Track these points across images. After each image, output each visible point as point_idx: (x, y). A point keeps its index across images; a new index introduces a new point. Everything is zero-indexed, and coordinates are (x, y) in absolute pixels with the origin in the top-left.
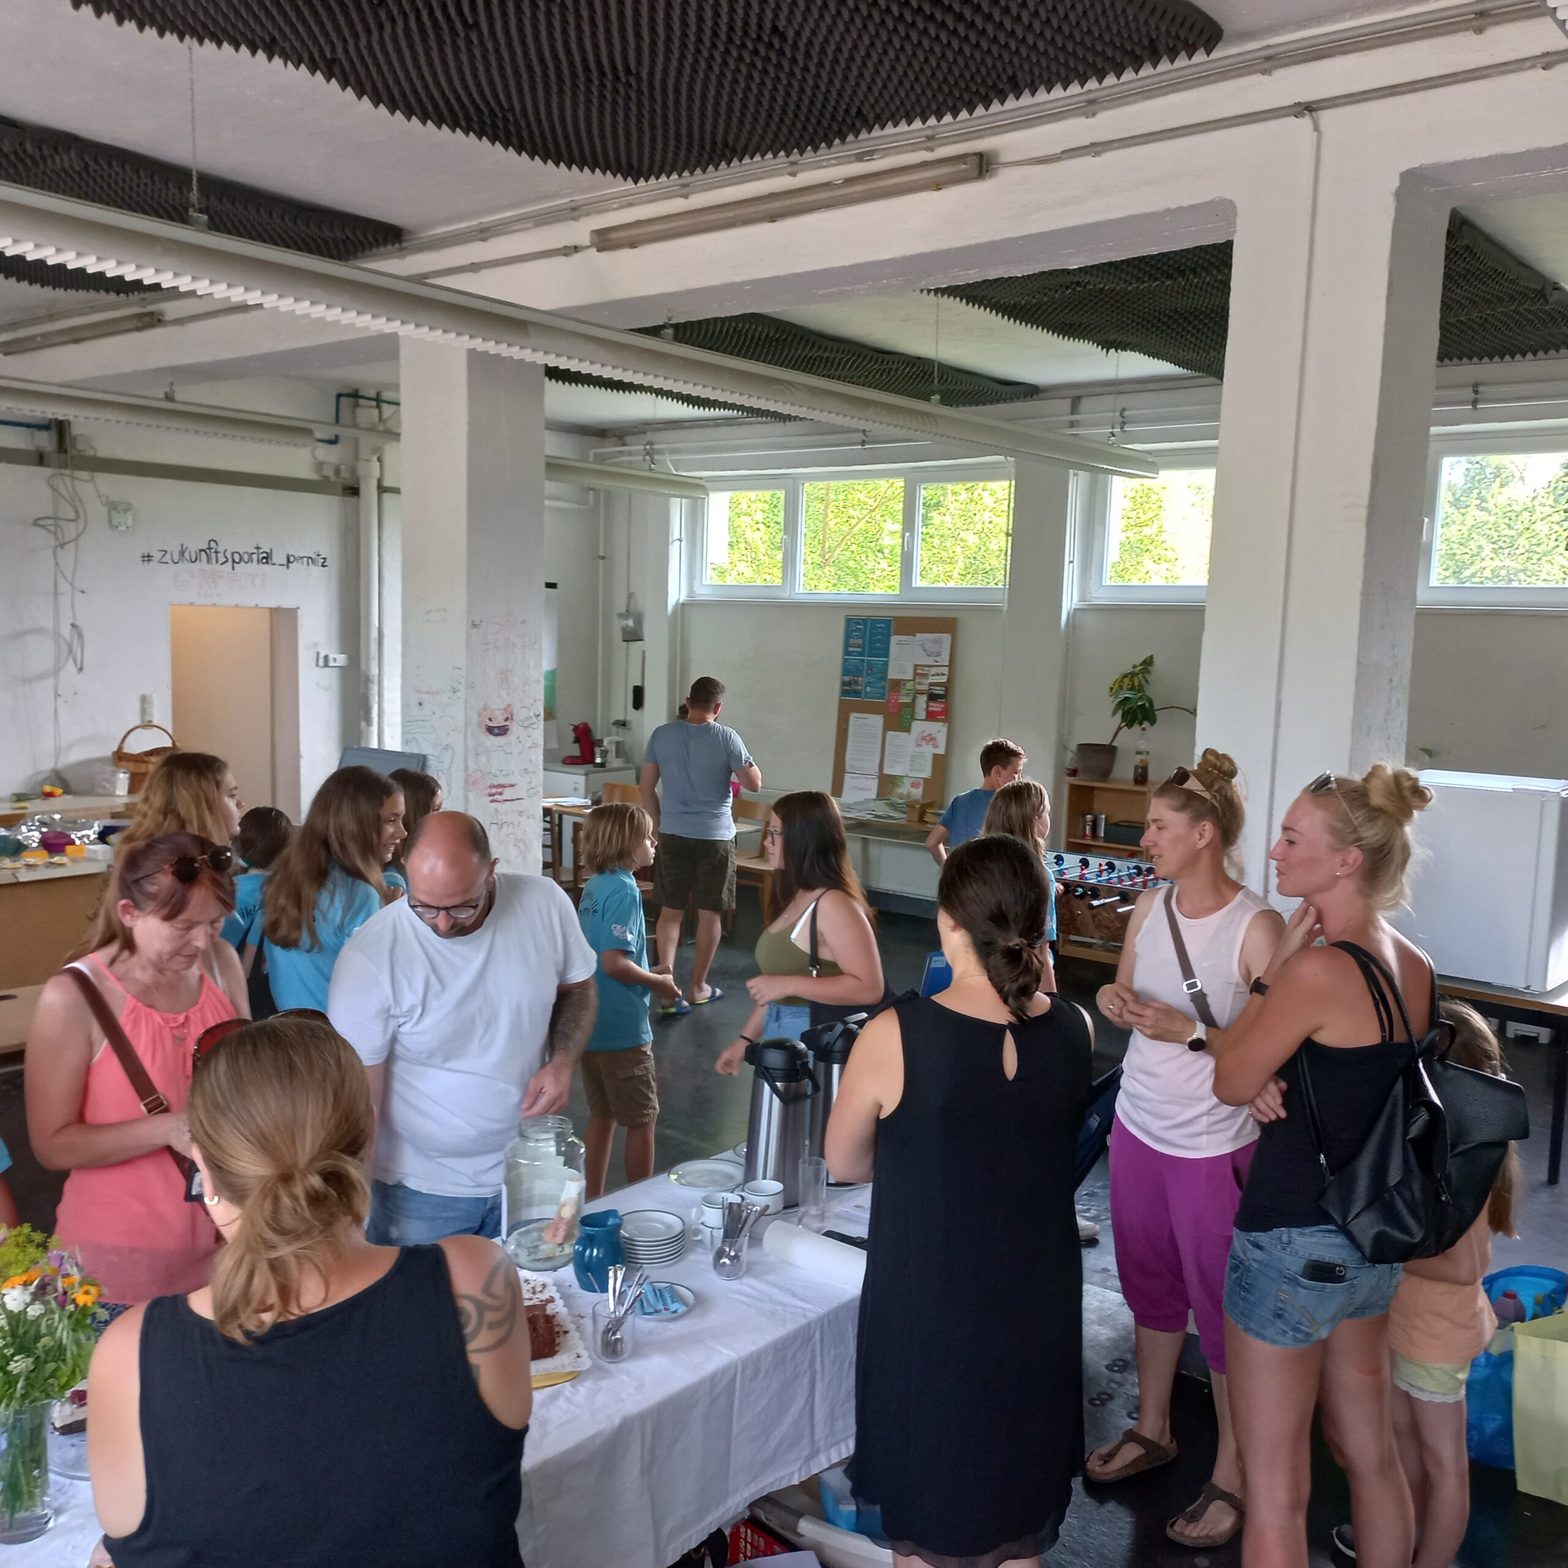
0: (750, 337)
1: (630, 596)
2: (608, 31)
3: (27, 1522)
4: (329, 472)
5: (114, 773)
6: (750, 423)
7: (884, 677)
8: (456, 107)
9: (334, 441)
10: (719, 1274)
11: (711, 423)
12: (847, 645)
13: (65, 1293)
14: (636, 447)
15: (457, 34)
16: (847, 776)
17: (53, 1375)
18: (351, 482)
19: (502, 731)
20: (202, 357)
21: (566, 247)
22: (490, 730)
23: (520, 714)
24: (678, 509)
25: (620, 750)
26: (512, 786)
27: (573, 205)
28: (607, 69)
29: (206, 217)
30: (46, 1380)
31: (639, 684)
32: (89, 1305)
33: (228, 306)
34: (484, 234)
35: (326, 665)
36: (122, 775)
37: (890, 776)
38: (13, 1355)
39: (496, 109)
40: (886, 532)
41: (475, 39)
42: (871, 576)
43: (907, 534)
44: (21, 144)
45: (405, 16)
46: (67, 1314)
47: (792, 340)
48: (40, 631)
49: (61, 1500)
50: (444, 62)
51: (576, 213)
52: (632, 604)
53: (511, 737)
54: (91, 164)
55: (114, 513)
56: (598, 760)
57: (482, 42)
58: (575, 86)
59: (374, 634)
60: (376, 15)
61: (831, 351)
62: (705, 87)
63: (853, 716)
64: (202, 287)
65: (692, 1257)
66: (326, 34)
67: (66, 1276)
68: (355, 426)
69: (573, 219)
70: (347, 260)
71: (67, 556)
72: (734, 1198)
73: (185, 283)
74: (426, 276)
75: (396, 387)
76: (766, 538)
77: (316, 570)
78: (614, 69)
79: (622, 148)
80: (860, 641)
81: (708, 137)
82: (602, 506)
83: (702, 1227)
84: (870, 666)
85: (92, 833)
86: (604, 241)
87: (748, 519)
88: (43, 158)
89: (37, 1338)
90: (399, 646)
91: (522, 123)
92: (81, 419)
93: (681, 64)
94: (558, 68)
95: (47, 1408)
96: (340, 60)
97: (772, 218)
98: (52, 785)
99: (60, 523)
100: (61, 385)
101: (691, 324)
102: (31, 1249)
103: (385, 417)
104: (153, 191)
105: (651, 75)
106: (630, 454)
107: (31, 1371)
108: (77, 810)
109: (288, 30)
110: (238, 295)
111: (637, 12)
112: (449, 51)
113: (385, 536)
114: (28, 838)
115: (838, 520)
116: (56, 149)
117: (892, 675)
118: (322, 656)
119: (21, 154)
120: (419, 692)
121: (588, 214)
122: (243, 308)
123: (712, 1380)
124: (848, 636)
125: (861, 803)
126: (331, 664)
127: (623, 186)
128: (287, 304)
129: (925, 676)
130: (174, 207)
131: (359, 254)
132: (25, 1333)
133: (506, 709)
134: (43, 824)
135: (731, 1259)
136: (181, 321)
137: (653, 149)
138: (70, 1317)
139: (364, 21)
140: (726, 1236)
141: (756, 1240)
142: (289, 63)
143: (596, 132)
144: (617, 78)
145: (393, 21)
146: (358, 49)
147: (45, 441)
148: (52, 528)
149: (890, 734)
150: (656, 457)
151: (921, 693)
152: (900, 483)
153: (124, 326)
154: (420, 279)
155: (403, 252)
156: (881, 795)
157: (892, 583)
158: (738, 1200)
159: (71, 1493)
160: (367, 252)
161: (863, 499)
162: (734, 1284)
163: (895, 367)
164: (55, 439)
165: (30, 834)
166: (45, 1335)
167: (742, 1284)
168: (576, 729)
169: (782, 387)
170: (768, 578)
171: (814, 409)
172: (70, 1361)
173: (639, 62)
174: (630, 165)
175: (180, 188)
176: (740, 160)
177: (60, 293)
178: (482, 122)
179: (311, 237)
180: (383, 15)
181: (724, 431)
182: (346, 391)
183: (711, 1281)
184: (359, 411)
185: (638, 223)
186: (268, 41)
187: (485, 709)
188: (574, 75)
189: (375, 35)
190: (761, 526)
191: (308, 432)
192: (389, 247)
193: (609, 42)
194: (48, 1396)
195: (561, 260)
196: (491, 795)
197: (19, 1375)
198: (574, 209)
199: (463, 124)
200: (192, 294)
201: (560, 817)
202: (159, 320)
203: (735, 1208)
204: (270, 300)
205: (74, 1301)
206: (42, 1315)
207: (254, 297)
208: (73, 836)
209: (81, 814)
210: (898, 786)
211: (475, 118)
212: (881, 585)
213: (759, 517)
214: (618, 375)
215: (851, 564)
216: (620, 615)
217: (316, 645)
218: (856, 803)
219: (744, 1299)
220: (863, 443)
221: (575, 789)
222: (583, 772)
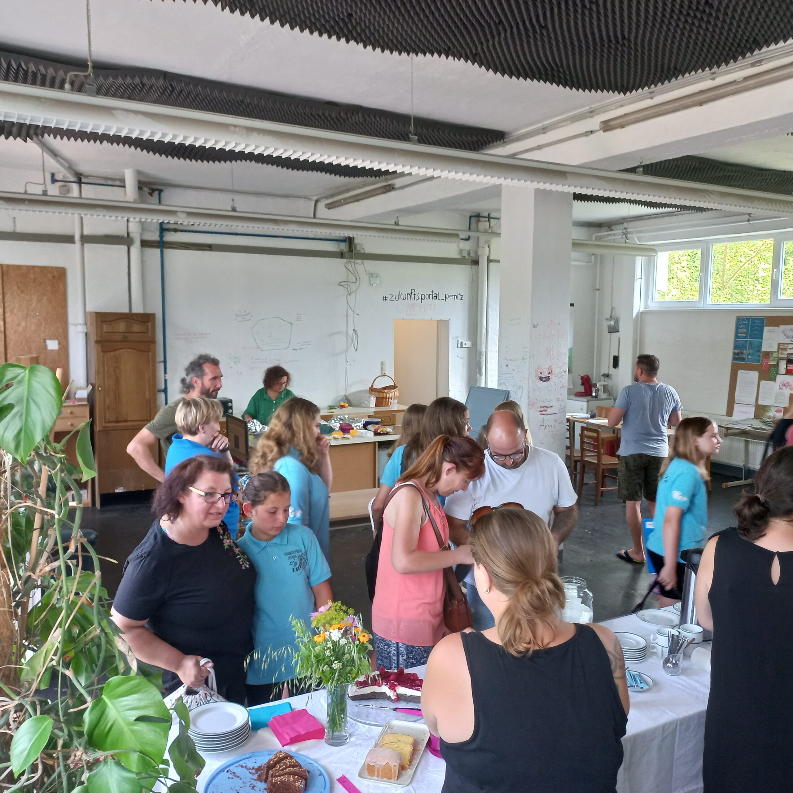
0: (684, 168)
1: (612, 309)
2: (614, 18)
3: (339, 738)
4: (465, 254)
5: (369, 397)
6: (682, 214)
7: (759, 350)
8: (534, 69)
9: (468, 239)
10: (666, 672)
11: (660, 216)
12: (737, 332)
13: (355, 635)
14: (618, 231)
15: (536, 32)
16: (736, 405)
17: (350, 672)
18: (475, 259)
19: (547, 379)
20: (411, 203)
21: (586, 132)
22: (541, 378)
23: (556, 371)
24: (639, 262)
25: (606, 389)
26: (551, 407)
27: (591, 110)
28: (613, 38)
29: (417, 137)
30: (347, 674)
31: (617, 355)
32: (365, 642)
33: (425, 178)
34: (544, 130)
35: (462, 347)
36: (373, 398)
37: (762, 406)
38: (334, 661)
39: (554, 66)
40: (760, 269)
41: (545, 33)
42: (751, 294)
43: (775, 270)
44: (339, 113)
45: (511, 27)
46: (356, 645)
47: (709, 168)
48: (340, 332)
49: (352, 730)
50: (529, 47)
51: (592, 114)
52: (613, 313)
53: (551, 382)
54: (367, 118)
55: (371, 278)
56: (594, 394)
57: (548, 34)
58: (595, 49)
59: (484, 331)
60: (497, 29)
61: (732, 172)
62: (666, 39)
63: (740, 372)
64: (414, 170)
65: (650, 660)
66: (473, 42)
67: (356, 627)
68: (478, 231)
69: (591, 117)
70: (478, 151)
71: (351, 298)
72: (675, 632)
73: (407, 170)
74: (515, 154)
75: (499, 210)
76: (689, 275)
77: (458, 301)
78: (616, 37)
79: (619, 78)
80: (745, 330)
81: (666, 66)
82: (598, 264)
83: (656, 645)
84: (751, 344)
85: (361, 424)
86: (607, 126)
87: (679, 266)
88: (348, 118)
89: (344, 654)
90: (497, 338)
91: (567, 72)
92: (359, 236)
93: (653, 30)
94: (587, 42)
95: (347, 686)
96: (479, 53)
97: (701, 104)
98: (344, 402)
99: (349, 284)
100: (351, 221)
101: (652, 164)
102: (342, 613)
103: (492, 225)
104: (392, 128)
105: (636, 37)
106: (614, 235)
107: (341, 669)
108: (354, 414)
109: (456, 43)
110: (430, 173)
111: (630, 6)
112: (532, 41)
113: (490, 284)
114: (334, 426)
115: (732, 264)
116: (353, 114)
117: (765, 348)
118: (460, 342)
119: (339, 118)
120: (506, 359)
121: (598, 114)
122: (432, 178)
123: (664, 727)
124: (737, 328)
125: (744, 420)
126: (464, 346)
127: (618, 97)
128: (452, 175)
129: (785, 349)
130: (401, 134)
131: (484, 147)
132: (339, 651)
133: (549, 368)
134: (341, 420)
135: (674, 664)
136: (402, 188)
137: (635, 75)
138: (357, 647)
139: (491, 32)
140: (670, 652)
141: (687, 656)
142: (456, 58)
143: (605, 71)
144: (617, 42)
145: (505, 30)
146: (488, 47)
147: (343, 247)
148: (346, 286)
149: (763, 382)
150: (629, 236)
151: (783, 359)
152: (771, 241)
153: (379, 192)
154: (513, 156)
155: (505, 143)
156: (757, 416)
157: (764, 297)
158: (678, 634)
159: (356, 728)
160: (488, 146)
161: (747, 251)
162: (675, 678)
163: (769, 178)
164: (348, 246)
165: (336, 424)
166: (347, 653)
167: (680, 679)
168: (582, 378)
169: (704, 194)
170: (690, 297)
171: (722, 204)
172: (357, 667)
173: (630, 32)
174: (623, 86)
175: (404, 125)
176: (683, 76)
177: (352, 179)
178: (547, 74)
179: (462, 142)
180: (501, 28)
181: (667, 219)
182: (473, 214)
183: (663, 675)
184: (480, 224)
185: (626, 115)
186: (447, 49)
187: (538, 368)
188: (595, 43)
189: (497, 39)
190: (685, 269)
191: (457, 235)
192: (498, 142)
193: (614, 25)
194: (348, 682)
195: (584, 138)
196: (541, 411)
197: (336, 670)
198: (591, 112)
199: (537, 76)
200: (410, 174)
201: (574, 423)
202: (393, 188)
203: (675, 637)
204: (445, 174)
205: (359, 639)
206: (346, 644)
207: (437, 173)
208: (353, 426)
209: (356, 415)
210: (768, 412)
211: (543, 73)
212: (757, 298)
213: (685, 264)
214: (612, 195)
215: (739, 287)
216: (607, 319)
217: (457, 337)
218: (741, 420)
219: (680, 687)
220: (749, 220)
221: (582, 409)
222: (586, 400)
